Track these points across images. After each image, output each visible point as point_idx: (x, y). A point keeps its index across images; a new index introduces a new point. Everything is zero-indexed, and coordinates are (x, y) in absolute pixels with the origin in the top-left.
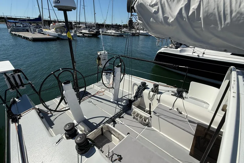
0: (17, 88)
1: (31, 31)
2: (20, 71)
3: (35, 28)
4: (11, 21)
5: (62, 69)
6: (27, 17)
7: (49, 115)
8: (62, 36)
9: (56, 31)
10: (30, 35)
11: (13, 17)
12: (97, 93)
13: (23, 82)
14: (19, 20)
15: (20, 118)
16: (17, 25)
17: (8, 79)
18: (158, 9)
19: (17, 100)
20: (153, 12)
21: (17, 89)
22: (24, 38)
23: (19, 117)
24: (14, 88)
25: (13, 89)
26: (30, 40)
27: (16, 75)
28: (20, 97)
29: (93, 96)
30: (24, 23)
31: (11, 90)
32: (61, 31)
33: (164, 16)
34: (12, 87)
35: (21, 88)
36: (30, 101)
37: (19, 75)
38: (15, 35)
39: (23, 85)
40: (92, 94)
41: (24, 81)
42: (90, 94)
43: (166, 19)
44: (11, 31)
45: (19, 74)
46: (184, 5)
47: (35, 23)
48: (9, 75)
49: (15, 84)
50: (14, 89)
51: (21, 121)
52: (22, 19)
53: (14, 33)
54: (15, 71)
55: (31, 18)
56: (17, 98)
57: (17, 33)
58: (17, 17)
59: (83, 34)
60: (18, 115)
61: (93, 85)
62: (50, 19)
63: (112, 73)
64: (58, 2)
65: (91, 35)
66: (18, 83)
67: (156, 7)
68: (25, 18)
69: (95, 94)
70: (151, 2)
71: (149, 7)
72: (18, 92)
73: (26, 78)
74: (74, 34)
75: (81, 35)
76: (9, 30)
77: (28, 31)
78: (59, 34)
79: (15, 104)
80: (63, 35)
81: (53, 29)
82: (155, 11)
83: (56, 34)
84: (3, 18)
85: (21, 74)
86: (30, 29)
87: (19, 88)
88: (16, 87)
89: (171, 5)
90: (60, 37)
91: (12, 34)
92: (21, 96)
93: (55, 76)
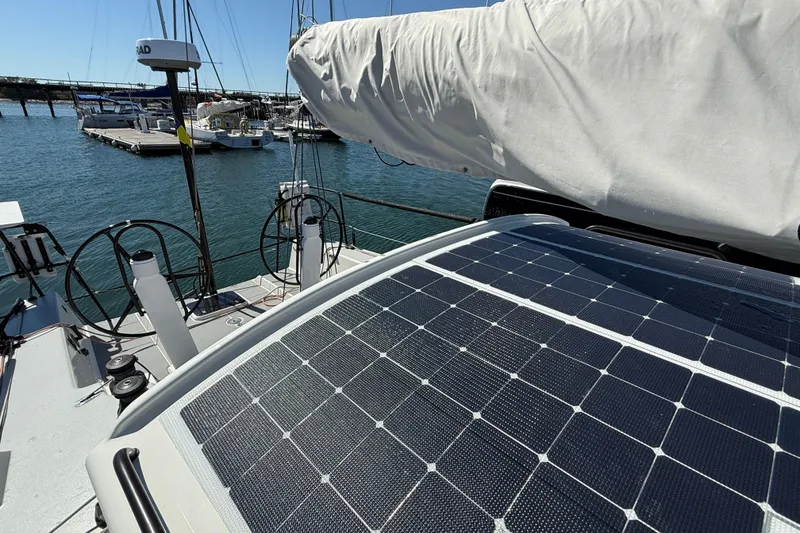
0: (31, 273)
1: (140, 125)
2: (41, 229)
3: (154, 115)
4: (88, 96)
5: (131, 222)
6: (139, 85)
7: (110, 350)
8: (230, 138)
9: (213, 126)
10: (133, 137)
11: (95, 85)
12: (265, 298)
13: (51, 259)
14: (111, 95)
15: (18, 346)
16: (105, 108)
17: (10, 247)
18: (331, 70)
19: (27, 304)
20: (322, 76)
21: (33, 276)
22: (118, 145)
23: (16, 343)
24: (23, 272)
25: (21, 277)
26: (133, 152)
27: (32, 240)
28: (40, 299)
29: (250, 307)
30: (125, 102)
31: (15, 279)
32: (227, 124)
33: (342, 86)
34: (20, 270)
35: (43, 273)
36: (61, 310)
37: (39, 240)
38: (95, 136)
39: (49, 266)
40: (250, 303)
41: (53, 255)
42: (242, 301)
43: (346, 92)
44: (86, 125)
45: (42, 235)
46: (370, 62)
47: (157, 101)
48: (14, 237)
49: (29, 262)
50: (23, 277)
51: (18, 354)
52: (119, 89)
53: (91, 131)
54: (29, 228)
55: (147, 88)
56: (30, 300)
57: (100, 132)
58: (106, 86)
59: (295, 135)
60: (16, 339)
61: (260, 276)
62: (197, 88)
63: (295, 240)
64: (147, 50)
65: (319, 136)
66: (35, 262)
67: (327, 64)
68: (128, 87)
69: (257, 303)
70: (319, 54)
71: (316, 64)
72: (33, 282)
73: (58, 248)
74: (265, 133)
75: (287, 135)
76: (81, 121)
77: (131, 125)
78: (221, 133)
79: (20, 314)
80: (231, 135)
81: (204, 120)
82: (325, 74)
83: (211, 134)
84: (67, 88)
85: (46, 239)
86: (138, 119)
87: (38, 273)
88: (29, 271)
89: (350, 61)
90: (222, 142)
91: (86, 134)
92: (42, 295)
93: (111, 237)
